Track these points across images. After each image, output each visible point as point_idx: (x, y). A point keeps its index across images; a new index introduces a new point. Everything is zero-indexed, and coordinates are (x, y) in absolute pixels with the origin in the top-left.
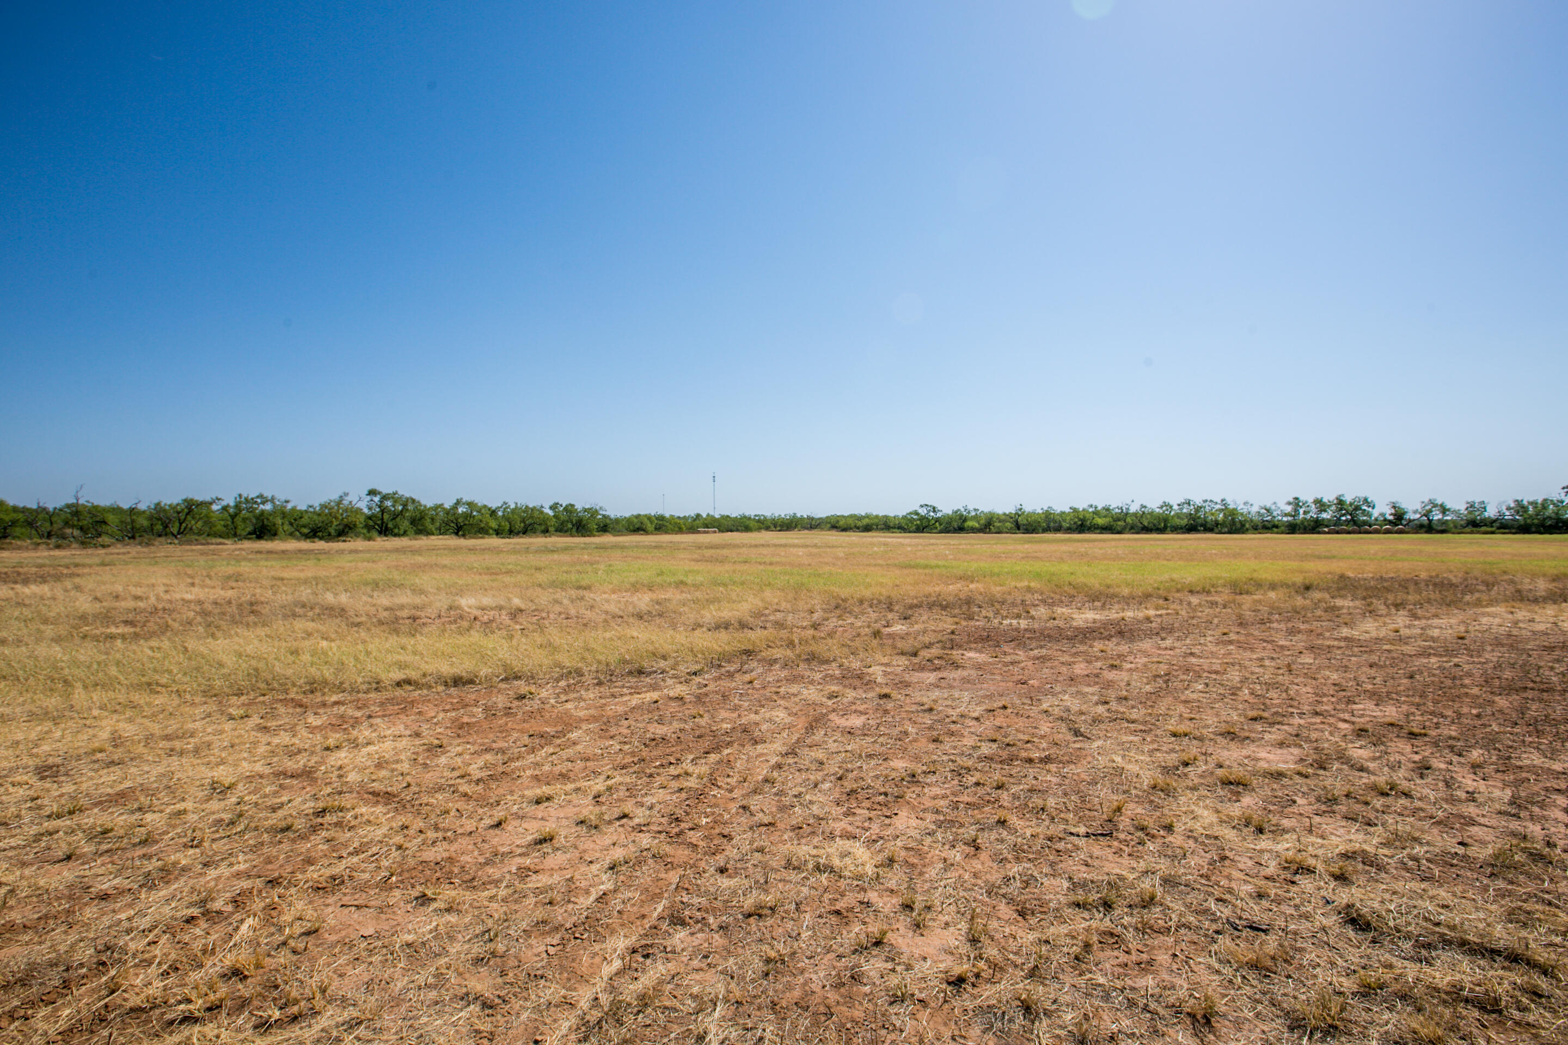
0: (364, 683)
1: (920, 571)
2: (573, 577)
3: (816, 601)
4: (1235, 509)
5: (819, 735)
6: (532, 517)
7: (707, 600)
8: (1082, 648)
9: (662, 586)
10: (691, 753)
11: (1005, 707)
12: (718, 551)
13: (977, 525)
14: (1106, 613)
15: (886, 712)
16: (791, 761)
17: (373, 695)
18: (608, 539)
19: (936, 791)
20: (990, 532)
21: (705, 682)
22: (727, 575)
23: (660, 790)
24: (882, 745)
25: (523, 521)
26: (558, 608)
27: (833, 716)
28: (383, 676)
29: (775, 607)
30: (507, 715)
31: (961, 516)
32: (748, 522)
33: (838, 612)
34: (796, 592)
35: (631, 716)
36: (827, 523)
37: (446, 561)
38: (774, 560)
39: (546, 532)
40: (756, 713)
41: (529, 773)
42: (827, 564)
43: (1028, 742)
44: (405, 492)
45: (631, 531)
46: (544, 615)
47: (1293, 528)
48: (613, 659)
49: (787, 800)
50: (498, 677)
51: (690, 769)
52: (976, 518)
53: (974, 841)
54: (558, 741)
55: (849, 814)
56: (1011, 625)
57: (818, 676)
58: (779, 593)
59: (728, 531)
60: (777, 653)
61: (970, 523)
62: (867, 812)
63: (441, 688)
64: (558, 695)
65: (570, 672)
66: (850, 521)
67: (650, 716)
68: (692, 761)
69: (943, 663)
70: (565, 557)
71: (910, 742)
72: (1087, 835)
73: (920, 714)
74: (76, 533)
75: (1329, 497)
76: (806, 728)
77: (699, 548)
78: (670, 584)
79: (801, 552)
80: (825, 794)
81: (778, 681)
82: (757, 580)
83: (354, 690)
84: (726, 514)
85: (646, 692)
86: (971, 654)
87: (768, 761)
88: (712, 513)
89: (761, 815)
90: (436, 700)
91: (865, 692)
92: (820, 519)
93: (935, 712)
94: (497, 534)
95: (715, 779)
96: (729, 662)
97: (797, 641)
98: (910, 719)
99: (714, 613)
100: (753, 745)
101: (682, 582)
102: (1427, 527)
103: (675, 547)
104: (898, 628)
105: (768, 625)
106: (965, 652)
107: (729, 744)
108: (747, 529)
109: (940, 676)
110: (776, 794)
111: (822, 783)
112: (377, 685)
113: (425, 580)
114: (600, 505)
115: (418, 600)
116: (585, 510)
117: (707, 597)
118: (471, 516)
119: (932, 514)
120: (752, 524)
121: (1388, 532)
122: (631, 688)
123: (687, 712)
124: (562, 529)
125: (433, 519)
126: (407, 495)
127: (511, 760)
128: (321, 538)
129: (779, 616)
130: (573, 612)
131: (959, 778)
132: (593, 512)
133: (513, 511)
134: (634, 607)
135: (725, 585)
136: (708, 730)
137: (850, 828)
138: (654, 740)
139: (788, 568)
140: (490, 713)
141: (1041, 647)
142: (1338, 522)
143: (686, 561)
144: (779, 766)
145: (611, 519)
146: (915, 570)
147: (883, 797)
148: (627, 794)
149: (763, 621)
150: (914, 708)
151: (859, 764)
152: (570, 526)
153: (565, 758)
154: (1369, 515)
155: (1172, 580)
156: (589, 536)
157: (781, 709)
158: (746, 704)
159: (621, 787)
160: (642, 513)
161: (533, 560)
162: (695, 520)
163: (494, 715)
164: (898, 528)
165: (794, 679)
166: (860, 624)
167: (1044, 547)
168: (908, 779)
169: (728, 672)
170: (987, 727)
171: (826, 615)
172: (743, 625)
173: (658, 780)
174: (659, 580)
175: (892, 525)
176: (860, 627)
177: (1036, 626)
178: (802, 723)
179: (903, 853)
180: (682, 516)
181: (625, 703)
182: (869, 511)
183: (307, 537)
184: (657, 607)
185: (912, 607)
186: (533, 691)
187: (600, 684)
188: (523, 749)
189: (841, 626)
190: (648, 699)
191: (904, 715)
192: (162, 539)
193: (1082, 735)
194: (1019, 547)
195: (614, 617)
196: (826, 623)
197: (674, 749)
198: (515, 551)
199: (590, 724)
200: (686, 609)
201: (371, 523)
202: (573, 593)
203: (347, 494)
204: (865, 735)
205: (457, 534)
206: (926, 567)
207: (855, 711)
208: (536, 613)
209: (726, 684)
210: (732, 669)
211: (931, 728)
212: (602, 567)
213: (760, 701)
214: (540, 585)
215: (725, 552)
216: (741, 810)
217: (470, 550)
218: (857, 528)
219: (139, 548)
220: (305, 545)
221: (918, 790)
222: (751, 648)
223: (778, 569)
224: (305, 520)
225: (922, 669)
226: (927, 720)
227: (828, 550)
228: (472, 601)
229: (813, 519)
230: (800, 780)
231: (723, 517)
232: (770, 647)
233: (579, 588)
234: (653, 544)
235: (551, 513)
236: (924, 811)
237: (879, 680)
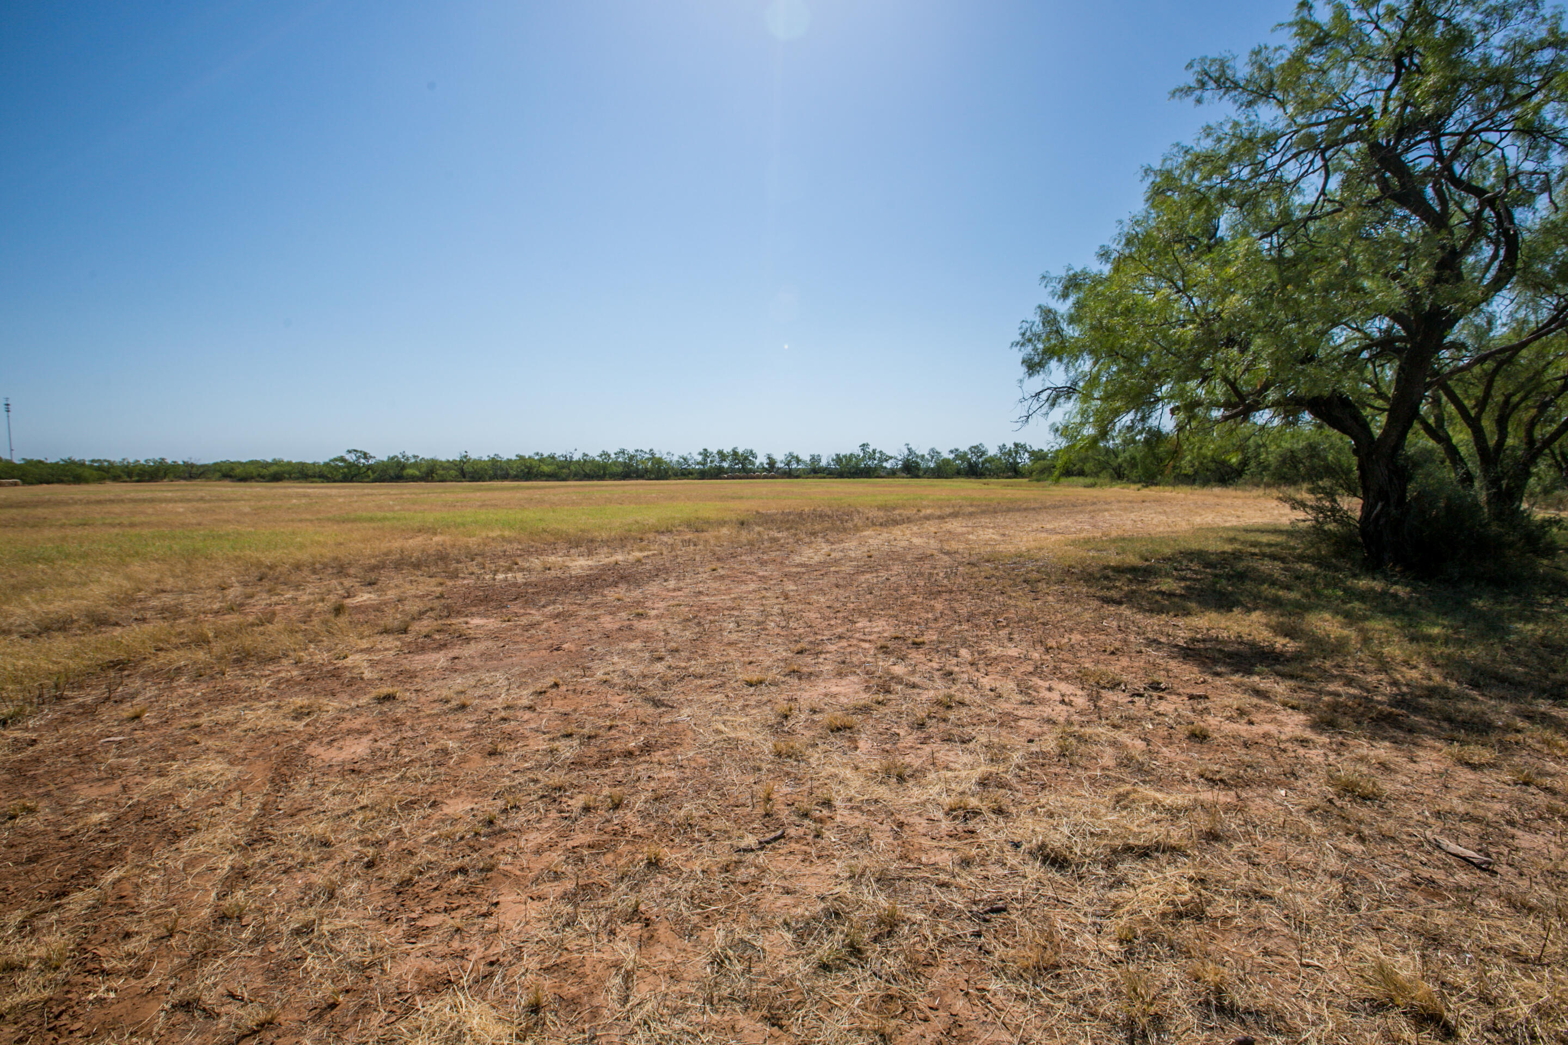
1: (366, 525)
3: (226, 573)
4: (660, 459)
5: (300, 790)
7: (14, 587)
8: (596, 599)
10: (13, 907)
11: (556, 685)
12: (25, 511)
13: (417, 473)
14: (595, 558)
15: (398, 722)
16: (261, 856)
19: (534, 838)
20: (432, 481)
22: (49, 545)
24: (417, 780)
27: (313, 748)
29: (155, 586)
31: (399, 463)
32: (79, 471)
33: (267, 584)
34: (189, 563)
36: (215, 471)
38: (137, 519)
40: (161, 774)
42: (227, 521)
43: (610, 728)
47: (703, 475)
49: (281, 948)
52: (415, 465)
53: (636, 910)
55: (416, 933)
56: (506, 580)
57: (264, 685)
58: (156, 566)
59: (41, 483)
60: (179, 658)
61: (410, 471)
62: (446, 917)
66: (251, 469)
68: (21, 927)
69: (447, 636)
71: (458, 764)
72: (762, 845)
73: (451, 716)
75: (727, 449)
76: (272, 781)
79: (180, 508)
80: (355, 907)
81: (192, 705)
82: (112, 550)
84: (36, 457)
86: (476, 621)
87: (212, 870)
89: (233, 1008)
91: (352, 697)
92: (202, 466)
93: (470, 709)
95: (96, 957)
96: (81, 687)
97: (211, 635)
98: (441, 728)
99: (34, 607)
100: (171, 843)
102: (789, 474)
104: (365, 597)
105: (148, 614)
106: (469, 619)
107: (114, 857)
108: (78, 479)
109: (451, 655)
110: (255, 942)
111: (343, 884)
117: (13, 581)
119: (362, 461)
120: (87, 473)
121: (765, 477)
129: (168, 599)
131: (556, 806)
135: (48, 560)
136: (53, 839)
137: (430, 966)
139: (165, 530)
141: (554, 603)
142: (731, 469)
144: (241, 875)
146: (359, 525)
147: (459, 877)
149: (138, 610)
150: (437, 708)
151: (393, 826)
154: (753, 464)
155: (637, 522)
157: (212, 755)
158: (135, 761)
164: (320, 477)
165: (220, 698)
166: (305, 598)
167: (497, 494)
168: (484, 831)
169: (81, 706)
170: (547, 717)
171: (249, 590)
172: (99, 621)
175: (310, 473)
176: (309, 602)
177: (533, 579)
178: (260, 773)
179: (548, 983)
182: (278, 456)
185: (373, 568)
189: (277, 604)
191: (427, 723)
193: (663, 705)
194: (471, 495)
196: (252, 601)
204: (381, 769)
206: (372, 520)
207: (350, 732)
209: (82, 730)
210: (89, 700)
211: (476, 735)
213: (163, 750)
215: (40, 512)
216: (180, 1016)
218: (261, 478)
221: (508, 845)
222: (123, 656)
223: (146, 531)
225: (422, 649)
226: (467, 723)
227: (224, 504)
229: (192, 466)
230: (294, 893)
231: (29, 463)
232: (161, 649)
236: (536, 881)
237: (367, 675)
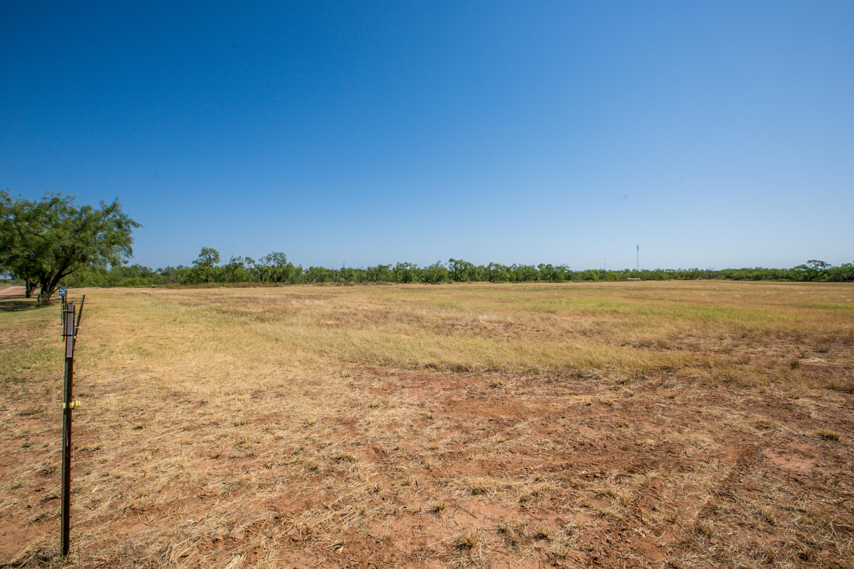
0: (409, 363)
1: (820, 310)
2: (546, 305)
3: (724, 331)
5: (756, 476)
6: (528, 272)
7: (633, 325)
9: (601, 313)
10: (616, 467)
12: (641, 292)
16: (726, 505)
17: (412, 372)
18: (570, 284)
21: (632, 392)
22: (647, 307)
23: (582, 510)
25: (524, 274)
26: (533, 324)
27: (767, 452)
28: (420, 361)
29: (687, 333)
30: (481, 398)
32: (661, 274)
33: (747, 340)
34: (705, 323)
35: (567, 415)
36: (722, 274)
37: (480, 294)
38: (683, 298)
39: (536, 280)
40: (680, 431)
41: (479, 456)
42: (727, 302)
44: (466, 260)
45: (584, 280)
46: (524, 328)
48: (561, 363)
50: (483, 368)
51: (614, 488)
54: (508, 429)
57: (740, 401)
58: (689, 322)
59: (647, 280)
60: (695, 372)
63: (449, 372)
64: (518, 387)
65: (530, 371)
67: (582, 418)
68: (616, 478)
70: (544, 294)
74: (344, 279)
76: (738, 462)
77: (628, 290)
78: (607, 312)
79: (703, 293)
81: (698, 400)
82: (671, 312)
83: (403, 367)
84: (646, 269)
85: (582, 394)
87: (698, 498)
88: (636, 269)
90: (444, 380)
92: (717, 271)
94: (510, 281)
95: (640, 512)
96: (652, 375)
97: (712, 364)
99: (638, 334)
100: (680, 471)
101: (615, 311)
103: (611, 289)
104: (815, 360)
105: (683, 346)
107: (654, 465)
108: (661, 278)
111: (781, 558)
112: (415, 366)
113: (466, 305)
114: (566, 264)
115: (459, 315)
116: (558, 268)
117: (633, 322)
118: (497, 271)
119: (820, 267)
120: (664, 275)
122: (571, 388)
123: (614, 419)
124: (544, 278)
125: (479, 274)
126: (467, 261)
127: (470, 440)
128: (429, 283)
129: (692, 340)
130: (541, 327)
132: (562, 269)
133: (518, 268)
134: (581, 326)
135: (646, 314)
136: (632, 443)
138: (583, 445)
139: (696, 305)
140: (471, 397)
143: (619, 298)
144: (713, 511)
145: (573, 273)
146: (815, 310)
148: (551, 504)
149: (679, 344)
151: (827, 539)
152: (549, 276)
153: (508, 447)
156: (560, 282)
157: (705, 431)
158: (669, 420)
159: (547, 494)
160: (591, 269)
161: (526, 295)
162: (625, 273)
163: (473, 397)
164: (786, 278)
165: (714, 400)
166: (771, 353)
169: (651, 384)
171: (735, 342)
172: (662, 346)
173: (583, 496)
174: (599, 309)
176: (773, 356)
178: (731, 453)
180: (616, 270)
181: (565, 401)
183: (424, 282)
184: (597, 327)
185: (824, 341)
186: (502, 382)
187: (549, 382)
188: (482, 432)
189: (752, 353)
190: (583, 401)
192: (371, 282)
195: (568, 332)
196: (737, 349)
197: (600, 458)
198: (518, 290)
199: (535, 417)
200: (617, 330)
201: (451, 275)
202: (544, 315)
203: (440, 261)
204: (821, 489)
205: (490, 281)
206: (825, 307)
207: (796, 451)
208: (520, 326)
209: (649, 396)
210: (654, 382)
212: (565, 300)
213: (682, 419)
214: (526, 310)
215: (646, 292)
217: (495, 289)
218: (748, 278)
219: (363, 286)
220: (422, 286)
222: (670, 365)
223: (686, 304)
224: (423, 274)
227: (726, 292)
228: (485, 317)
229: (711, 272)
230: (744, 542)
231: (643, 271)
232: (687, 366)
233: (549, 312)
234: (598, 287)
235: (539, 270)
